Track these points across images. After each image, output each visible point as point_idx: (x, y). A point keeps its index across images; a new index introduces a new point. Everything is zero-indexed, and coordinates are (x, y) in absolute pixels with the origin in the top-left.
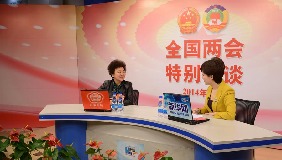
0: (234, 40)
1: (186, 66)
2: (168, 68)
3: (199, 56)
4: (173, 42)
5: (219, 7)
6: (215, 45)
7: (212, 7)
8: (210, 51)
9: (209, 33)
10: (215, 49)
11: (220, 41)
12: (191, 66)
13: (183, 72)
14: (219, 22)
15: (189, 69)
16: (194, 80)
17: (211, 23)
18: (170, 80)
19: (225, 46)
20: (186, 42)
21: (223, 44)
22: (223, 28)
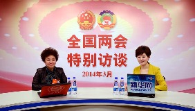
0: (120, 36)
1: (85, 54)
2: (70, 56)
3: (95, 46)
4: (74, 36)
6: (107, 39)
7: (104, 12)
8: (103, 43)
9: (102, 30)
10: (107, 42)
11: (111, 36)
12: (89, 54)
13: (82, 59)
14: (110, 23)
15: (87, 56)
16: (91, 64)
17: (104, 23)
18: (71, 66)
19: (115, 40)
20: (84, 36)
21: (113, 38)
22: (113, 27)
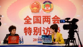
0: (56, 16)
2: (25, 29)
3: (40, 23)
4: (28, 17)
5: (49, 2)
6: (48, 18)
7: (46, 2)
8: (45, 20)
9: (45, 13)
10: (48, 20)
11: (50, 16)
12: (37, 28)
13: (33, 30)
14: (49, 8)
15: (35, 29)
16: (38, 34)
17: (46, 9)
18: (26, 35)
19: (52, 19)
20: (34, 17)
21: (51, 18)
22: (51, 11)
